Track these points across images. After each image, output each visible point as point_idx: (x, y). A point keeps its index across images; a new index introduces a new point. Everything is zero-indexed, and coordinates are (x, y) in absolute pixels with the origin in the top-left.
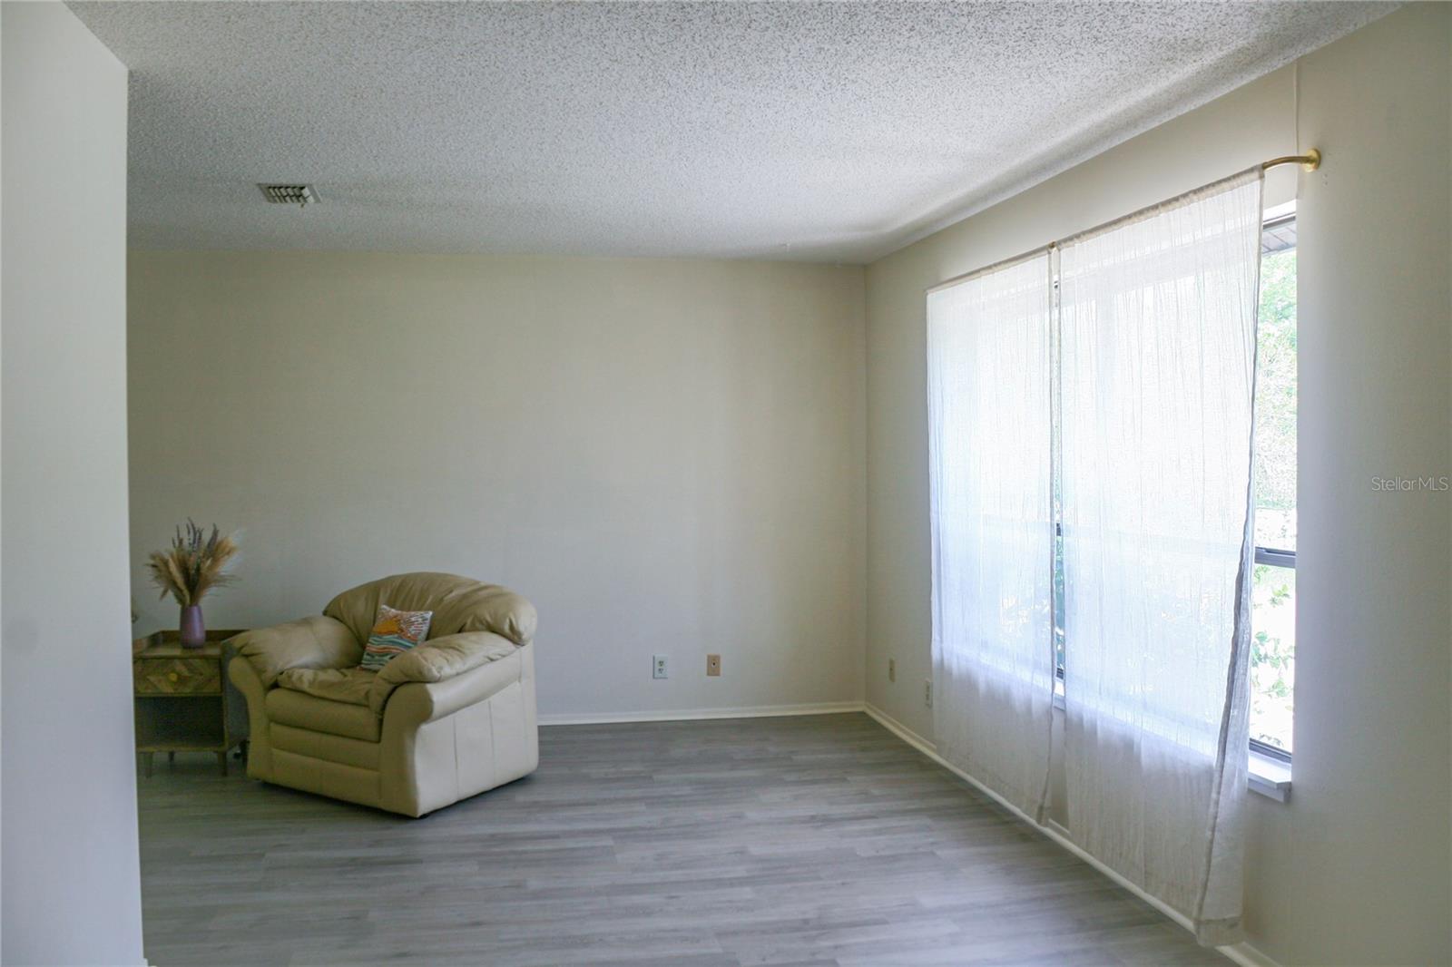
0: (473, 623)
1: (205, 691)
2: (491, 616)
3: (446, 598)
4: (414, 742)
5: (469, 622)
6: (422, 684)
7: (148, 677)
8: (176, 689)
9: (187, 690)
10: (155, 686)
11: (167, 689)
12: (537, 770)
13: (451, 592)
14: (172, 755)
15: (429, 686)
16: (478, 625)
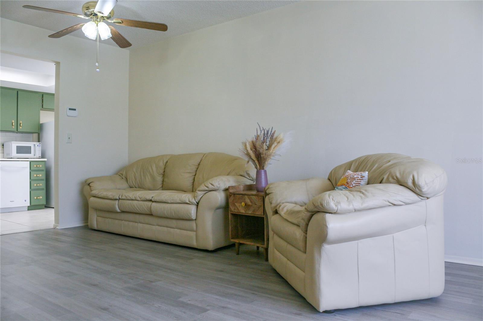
0: (388, 178)
1: (257, 213)
2: (400, 173)
3: (383, 166)
4: (320, 256)
5: (385, 177)
6: (324, 213)
7: (236, 204)
8: (245, 212)
9: (250, 213)
10: (238, 209)
11: (242, 211)
12: (441, 296)
13: (390, 161)
14: (258, 247)
15: (328, 215)
16: (391, 179)
